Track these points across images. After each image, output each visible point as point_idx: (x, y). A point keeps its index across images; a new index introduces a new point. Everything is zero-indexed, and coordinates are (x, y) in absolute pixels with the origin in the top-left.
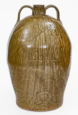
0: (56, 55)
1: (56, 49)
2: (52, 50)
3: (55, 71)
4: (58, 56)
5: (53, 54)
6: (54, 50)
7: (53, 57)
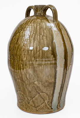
0: (23, 57)
1: (23, 50)
2: (20, 51)
3: (23, 73)
4: (25, 58)
5: (20, 55)
6: (22, 51)
7: (21, 58)
